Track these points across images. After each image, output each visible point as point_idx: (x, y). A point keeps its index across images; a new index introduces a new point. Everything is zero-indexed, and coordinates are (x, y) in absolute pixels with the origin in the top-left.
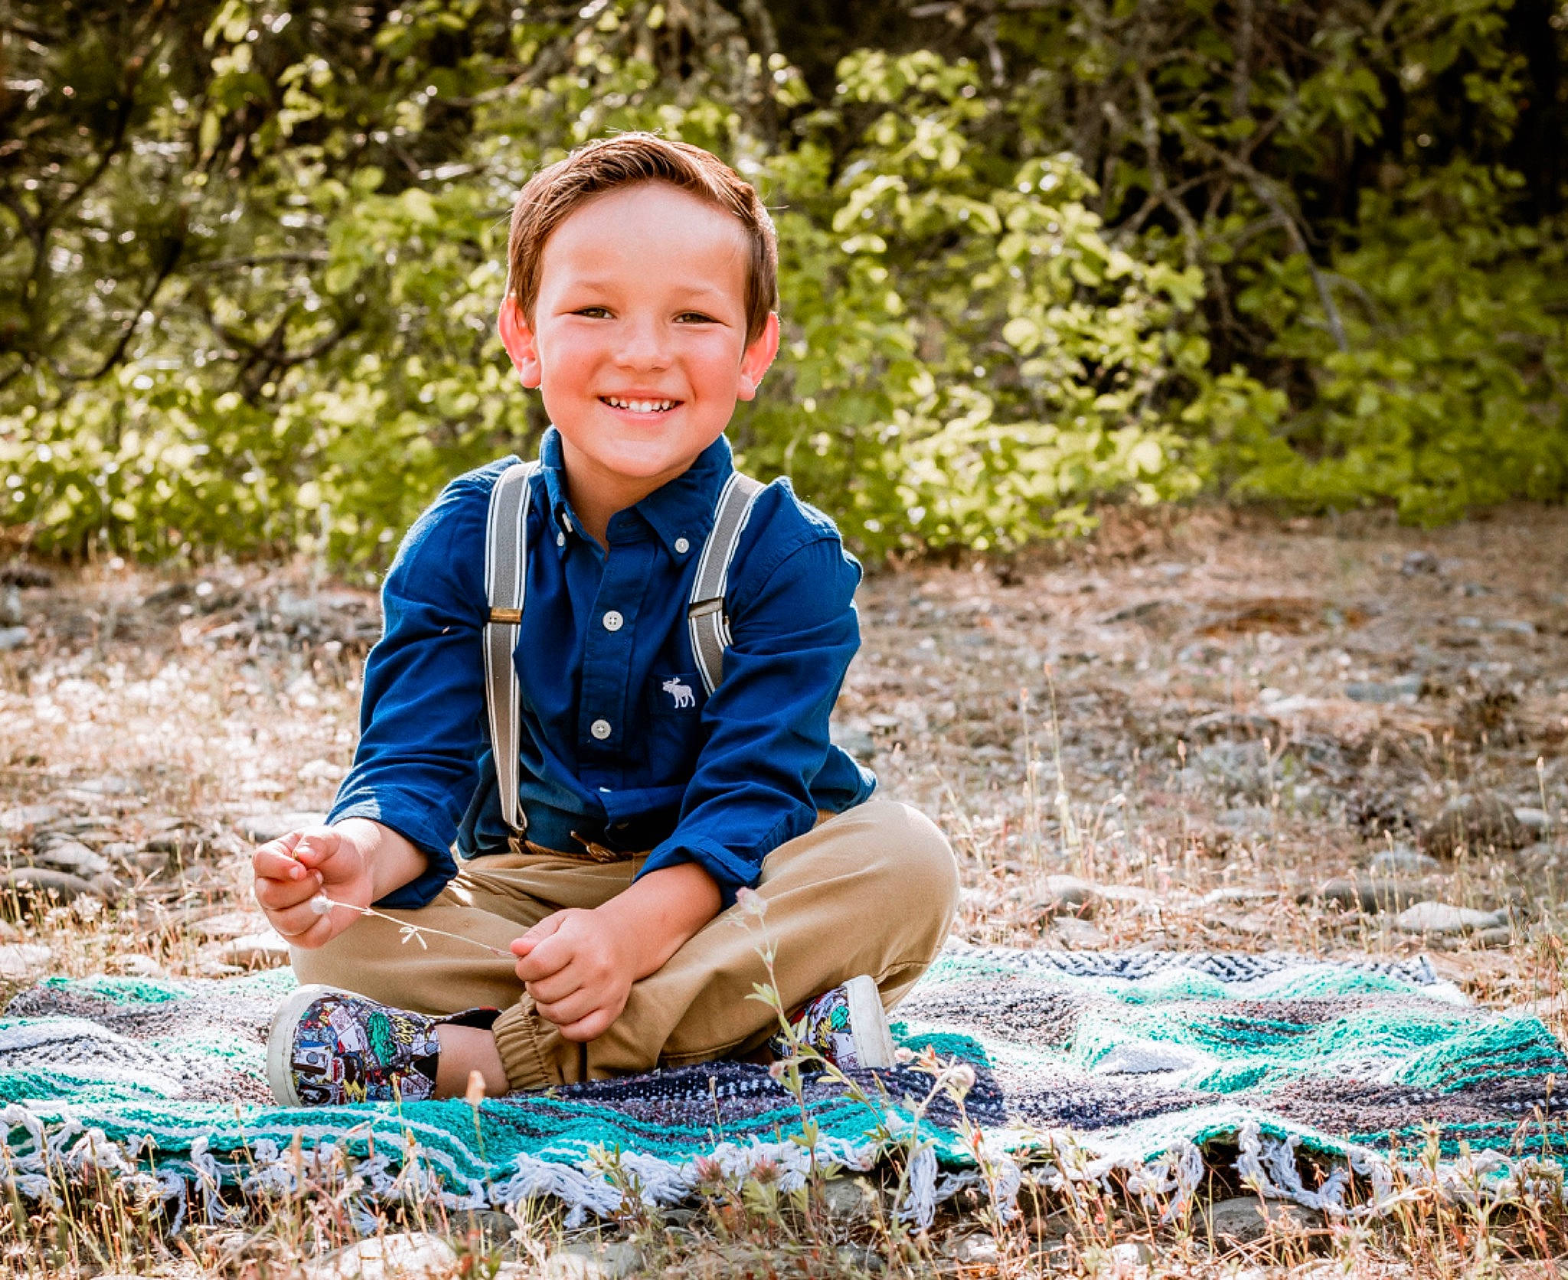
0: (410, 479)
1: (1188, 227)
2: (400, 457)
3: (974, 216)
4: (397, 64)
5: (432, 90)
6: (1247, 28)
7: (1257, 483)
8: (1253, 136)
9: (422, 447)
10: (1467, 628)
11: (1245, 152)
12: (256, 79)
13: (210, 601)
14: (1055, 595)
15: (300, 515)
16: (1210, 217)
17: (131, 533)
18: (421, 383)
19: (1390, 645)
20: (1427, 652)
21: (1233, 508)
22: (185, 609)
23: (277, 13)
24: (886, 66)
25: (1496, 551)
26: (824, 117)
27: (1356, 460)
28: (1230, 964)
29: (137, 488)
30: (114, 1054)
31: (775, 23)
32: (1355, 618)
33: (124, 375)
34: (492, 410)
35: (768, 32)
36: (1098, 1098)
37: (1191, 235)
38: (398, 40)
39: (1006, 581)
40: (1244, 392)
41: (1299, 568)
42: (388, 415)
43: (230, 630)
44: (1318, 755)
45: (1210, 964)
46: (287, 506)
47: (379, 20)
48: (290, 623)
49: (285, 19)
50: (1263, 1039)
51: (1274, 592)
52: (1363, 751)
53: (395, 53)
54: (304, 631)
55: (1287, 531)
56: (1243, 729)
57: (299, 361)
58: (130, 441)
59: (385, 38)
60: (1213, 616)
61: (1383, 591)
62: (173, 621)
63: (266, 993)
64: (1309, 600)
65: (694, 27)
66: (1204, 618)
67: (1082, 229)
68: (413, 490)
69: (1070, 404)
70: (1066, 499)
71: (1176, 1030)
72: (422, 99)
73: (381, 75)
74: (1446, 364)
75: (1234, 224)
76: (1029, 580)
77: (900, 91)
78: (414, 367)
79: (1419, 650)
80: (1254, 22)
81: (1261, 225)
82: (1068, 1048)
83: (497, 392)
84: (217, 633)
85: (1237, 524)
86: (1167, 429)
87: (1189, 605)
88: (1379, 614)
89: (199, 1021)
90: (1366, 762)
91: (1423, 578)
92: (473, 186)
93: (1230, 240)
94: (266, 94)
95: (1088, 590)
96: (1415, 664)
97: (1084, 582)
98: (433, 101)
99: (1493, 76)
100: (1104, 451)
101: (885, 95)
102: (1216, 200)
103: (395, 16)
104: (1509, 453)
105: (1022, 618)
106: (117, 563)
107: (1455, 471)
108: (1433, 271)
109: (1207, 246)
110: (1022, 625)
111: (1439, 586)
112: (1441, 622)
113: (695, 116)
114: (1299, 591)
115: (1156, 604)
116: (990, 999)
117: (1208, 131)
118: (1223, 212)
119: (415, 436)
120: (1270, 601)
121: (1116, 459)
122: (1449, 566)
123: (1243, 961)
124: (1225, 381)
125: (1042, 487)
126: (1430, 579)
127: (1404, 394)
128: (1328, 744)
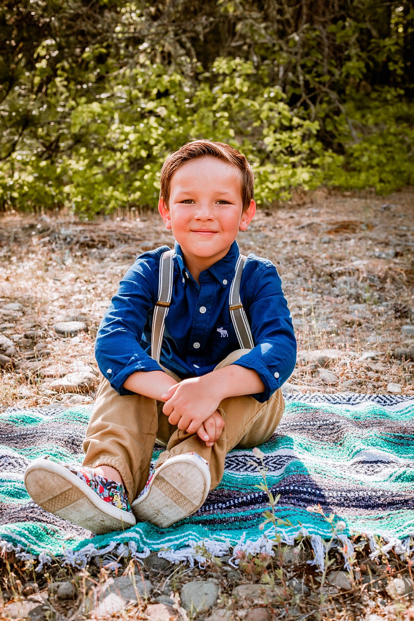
0: (96, 186)
1: (312, 107)
2: (92, 180)
3: (252, 105)
4: (88, 63)
5: (98, 70)
6: (326, 50)
7: (336, 182)
8: (329, 81)
9: (100, 177)
10: (402, 230)
11: (327, 85)
12: (49, 69)
13: (41, 230)
14: (282, 219)
15: (65, 195)
16: (318, 104)
17: (17, 202)
18: (98, 156)
19: (382, 236)
20: (393, 239)
21: (328, 189)
22: (33, 233)
23: (54, 51)
24: (227, 63)
25: (403, 201)
26: (207, 74)
27: (363, 176)
28: (385, 399)
29: (18, 188)
30: (15, 464)
31: (195, 50)
32: (370, 227)
33: (14, 155)
34: (119, 165)
35: (193, 53)
36: (369, 494)
37: (313, 109)
38: (88, 57)
39: (268, 214)
40: (332, 157)
41: (351, 210)
42: (89, 167)
43: (47, 239)
44: (372, 281)
45: (378, 399)
46: (61, 193)
47: (83, 51)
48: (64, 237)
49: (56, 52)
50: (409, 442)
51: (346, 219)
52: (385, 278)
53: (88, 60)
54: (69, 240)
55: (344, 196)
56: (349, 273)
57: (63, 151)
58: (16, 175)
59: (85, 55)
60: (330, 227)
61: (375, 217)
62: (30, 236)
63: (66, 421)
64: (356, 221)
65: (173, 53)
66: (327, 228)
67: (284, 109)
68: (97, 189)
69: (282, 161)
70: (283, 189)
71: (380, 442)
72: (95, 73)
73: (84, 66)
74: (386, 145)
75: (324, 106)
76: (274, 214)
77: (231, 71)
78: (96, 151)
79: (391, 238)
80: (329, 48)
81: (332, 106)
82: (341, 444)
83: (120, 159)
84: (43, 240)
85: (330, 194)
86: (309, 167)
87: (322, 223)
88: (376, 225)
89: (45, 439)
90: (386, 282)
91: (386, 213)
92: (111, 100)
93: (324, 110)
94: (51, 73)
95: (292, 217)
96: (390, 243)
97: (290, 215)
98: (98, 73)
99: (396, 63)
100: (294, 175)
101: (227, 72)
102: (319, 99)
103: (87, 49)
104: (405, 172)
105: (275, 228)
106: (13, 211)
107: (391, 178)
108: (380, 118)
109: (317, 112)
110: (274, 230)
111: (391, 215)
112: (395, 228)
113: (173, 78)
114: (353, 218)
115: (313, 223)
116: (312, 423)
117: (317, 79)
118: (321, 102)
119: (97, 174)
120: (345, 222)
121: (297, 177)
122: (393, 207)
123: (389, 397)
124: (326, 154)
125: (276, 186)
126: (388, 212)
127: (375, 155)
128: (374, 276)
